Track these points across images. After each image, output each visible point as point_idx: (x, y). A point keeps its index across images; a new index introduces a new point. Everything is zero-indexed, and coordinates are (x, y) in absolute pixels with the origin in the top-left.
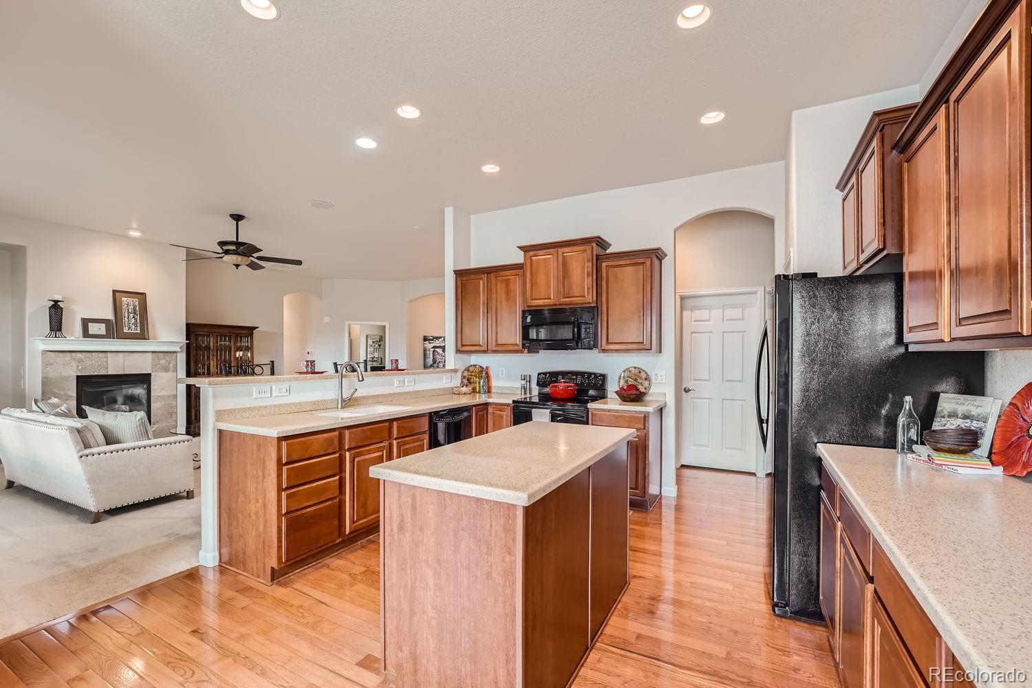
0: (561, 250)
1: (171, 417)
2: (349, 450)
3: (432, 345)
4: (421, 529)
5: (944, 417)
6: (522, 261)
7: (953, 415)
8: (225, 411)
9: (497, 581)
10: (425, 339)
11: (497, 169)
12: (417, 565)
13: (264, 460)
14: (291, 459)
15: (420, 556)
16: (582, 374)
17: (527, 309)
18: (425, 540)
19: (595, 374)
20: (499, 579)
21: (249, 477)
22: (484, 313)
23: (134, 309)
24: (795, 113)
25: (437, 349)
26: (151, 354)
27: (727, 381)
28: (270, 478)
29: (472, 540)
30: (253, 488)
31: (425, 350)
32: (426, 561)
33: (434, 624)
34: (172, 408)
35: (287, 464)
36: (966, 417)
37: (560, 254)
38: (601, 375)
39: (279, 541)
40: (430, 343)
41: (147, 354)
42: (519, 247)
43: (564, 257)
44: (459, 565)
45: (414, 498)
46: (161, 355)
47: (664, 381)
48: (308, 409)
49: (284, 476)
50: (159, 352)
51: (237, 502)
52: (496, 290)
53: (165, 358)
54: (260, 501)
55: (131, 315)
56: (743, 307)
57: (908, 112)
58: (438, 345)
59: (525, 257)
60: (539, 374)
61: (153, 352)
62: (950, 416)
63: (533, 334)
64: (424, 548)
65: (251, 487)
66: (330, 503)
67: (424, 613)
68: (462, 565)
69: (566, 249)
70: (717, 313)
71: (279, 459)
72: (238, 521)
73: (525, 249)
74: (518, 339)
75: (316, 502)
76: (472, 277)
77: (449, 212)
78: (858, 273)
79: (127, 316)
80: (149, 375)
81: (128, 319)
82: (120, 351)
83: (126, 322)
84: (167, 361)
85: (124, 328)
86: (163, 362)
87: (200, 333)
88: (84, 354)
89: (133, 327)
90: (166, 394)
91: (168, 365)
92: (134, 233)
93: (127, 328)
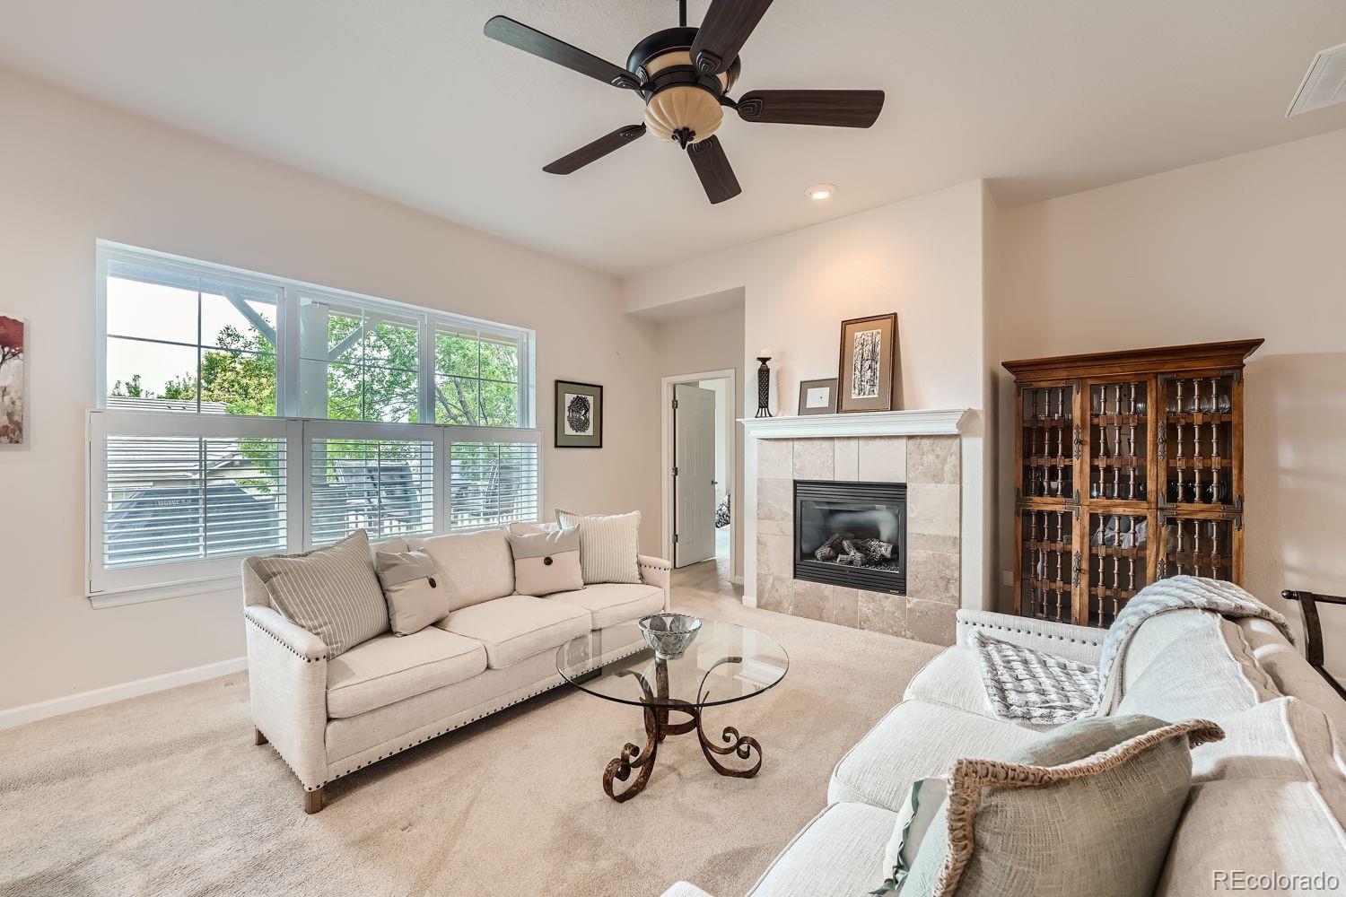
1: (947, 588)
23: (873, 351)
26: (904, 441)
34: (948, 568)
41: (896, 443)
46: (926, 442)
50: (923, 437)
53: (933, 450)
55: (867, 364)
61: (910, 437)
79: (859, 367)
80: (903, 487)
81: (861, 372)
82: (852, 437)
83: (856, 380)
84: (938, 456)
85: (853, 391)
86: (930, 458)
87: (1043, 384)
88: (802, 443)
89: (868, 387)
90: (934, 532)
91: (939, 466)
92: (821, 195)
93: (857, 391)
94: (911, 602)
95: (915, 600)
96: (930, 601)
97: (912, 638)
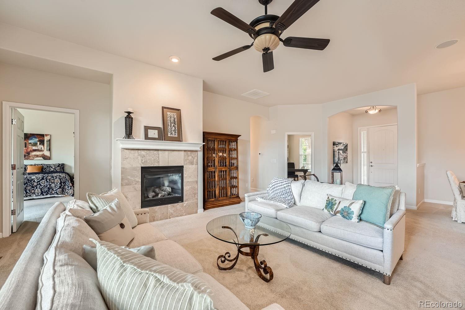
1: (195, 196)
3: (337, 148)
10: (334, 144)
23: (174, 121)
25: (340, 151)
26: (183, 152)
31: (334, 151)
34: (195, 190)
41: (181, 152)
46: (189, 152)
53: (191, 155)
55: (173, 125)
58: (340, 148)
61: (185, 151)
79: (170, 125)
80: (182, 167)
81: (171, 127)
82: (166, 150)
83: (169, 129)
84: (192, 157)
85: (169, 133)
86: (190, 158)
87: (210, 139)
88: (145, 151)
89: (174, 133)
90: (192, 180)
91: (193, 160)
92: (175, 60)
93: (170, 133)
94: (185, 203)
95: (187, 202)
96: (190, 202)
97: (186, 215)
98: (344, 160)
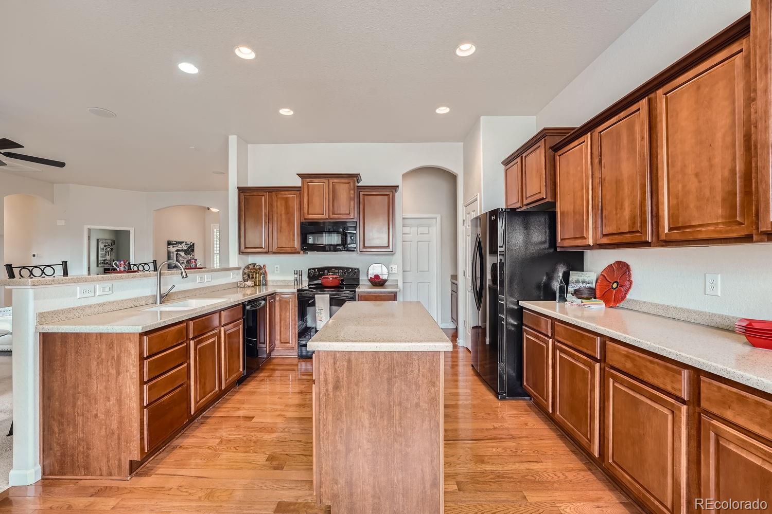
0: (331, 181)
2: (192, 339)
3: (175, 249)
4: (357, 384)
5: (573, 283)
6: (300, 185)
7: (577, 282)
8: (48, 313)
9: (423, 407)
10: (169, 243)
11: (291, 113)
12: (352, 412)
13: (119, 358)
14: (151, 353)
15: (356, 405)
16: (342, 268)
17: (304, 221)
18: (360, 391)
19: (352, 268)
20: (425, 406)
21: (94, 377)
22: (265, 222)
24: (482, 118)
25: (179, 253)
27: (420, 271)
28: (128, 374)
29: (403, 383)
30: (101, 388)
31: (169, 253)
32: (362, 407)
33: (369, 453)
35: (148, 357)
36: (583, 282)
37: (331, 183)
38: (356, 269)
39: (142, 433)
40: (173, 247)
42: (298, 175)
43: (333, 186)
44: (392, 403)
45: (349, 361)
47: (396, 272)
48: (129, 306)
49: (146, 370)
51: (74, 406)
52: (277, 205)
54: (113, 400)
56: (429, 226)
57: (569, 131)
58: (181, 249)
59: (303, 183)
60: (309, 270)
62: (576, 282)
63: (311, 240)
64: (359, 398)
65: (96, 387)
66: (180, 388)
67: (360, 447)
68: (394, 403)
69: (336, 180)
70: (414, 229)
71: (141, 353)
72: (75, 425)
73: (303, 176)
74: (297, 244)
75: (171, 389)
76: (255, 193)
77: (233, 140)
78: (517, 210)
98: (187, 263)
